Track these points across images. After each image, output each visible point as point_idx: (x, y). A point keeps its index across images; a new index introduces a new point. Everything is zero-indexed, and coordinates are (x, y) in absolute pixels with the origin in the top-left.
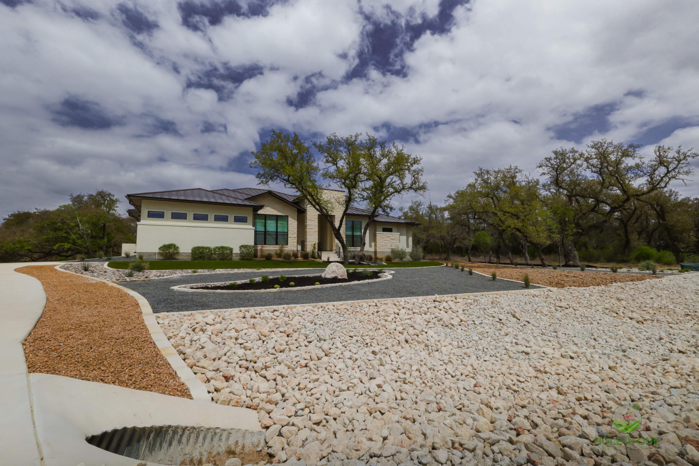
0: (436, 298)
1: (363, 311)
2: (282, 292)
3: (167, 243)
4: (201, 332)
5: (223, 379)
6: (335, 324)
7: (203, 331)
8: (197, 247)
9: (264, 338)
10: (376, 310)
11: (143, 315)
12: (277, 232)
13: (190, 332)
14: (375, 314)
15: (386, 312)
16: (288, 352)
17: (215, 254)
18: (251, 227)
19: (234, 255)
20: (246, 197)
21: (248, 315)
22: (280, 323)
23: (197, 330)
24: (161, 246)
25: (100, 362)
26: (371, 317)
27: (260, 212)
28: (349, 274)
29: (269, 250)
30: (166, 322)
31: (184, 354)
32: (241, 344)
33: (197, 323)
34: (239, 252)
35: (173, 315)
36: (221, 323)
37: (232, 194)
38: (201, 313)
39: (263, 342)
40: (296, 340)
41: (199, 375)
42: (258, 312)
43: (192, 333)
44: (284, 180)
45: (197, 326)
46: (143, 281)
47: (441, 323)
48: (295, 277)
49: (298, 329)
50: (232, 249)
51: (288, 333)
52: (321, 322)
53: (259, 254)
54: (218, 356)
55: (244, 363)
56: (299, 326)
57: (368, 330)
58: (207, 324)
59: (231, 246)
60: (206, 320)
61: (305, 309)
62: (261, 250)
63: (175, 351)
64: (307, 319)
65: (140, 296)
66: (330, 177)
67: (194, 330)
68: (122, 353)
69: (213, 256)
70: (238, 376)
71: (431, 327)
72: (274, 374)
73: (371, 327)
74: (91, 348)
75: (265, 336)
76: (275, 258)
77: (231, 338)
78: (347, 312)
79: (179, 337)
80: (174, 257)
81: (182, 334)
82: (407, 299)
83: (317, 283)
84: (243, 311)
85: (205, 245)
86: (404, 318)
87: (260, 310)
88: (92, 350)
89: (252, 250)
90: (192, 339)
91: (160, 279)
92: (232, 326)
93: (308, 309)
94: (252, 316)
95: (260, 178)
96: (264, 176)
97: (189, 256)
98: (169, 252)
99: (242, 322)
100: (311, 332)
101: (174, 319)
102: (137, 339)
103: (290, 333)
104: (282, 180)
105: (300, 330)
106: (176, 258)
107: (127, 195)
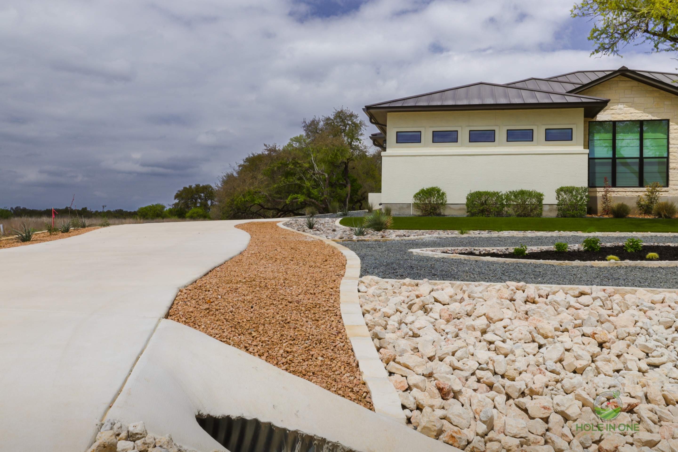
2: (620, 268)
3: (427, 186)
4: (421, 312)
5: (437, 391)
7: (425, 310)
8: (476, 192)
9: (542, 341)
11: (343, 278)
12: (641, 158)
13: (402, 310)
16: (591, 375)
17: (508, 205)
18: (580, 149)
19: (546, 208)
21: (520, 296)
22: (585, 317)
23: (414, 308)
24: (418, 191)
25: (254, 326)
27: (601, 117)
29: (623, 198)
30: (371, 290)
31: (380, 339)
32: (491, 343)
33: (418, 297)
34: (556, 202)
35: (387, 282)
36: (460, 302)
37: (544, 87)
39: (540, 347)
40: (618, 356)
41: (396, 377)
42: (544, 293)
43: (406, 311)
44: (654, 34)
45: (417, 300)
46: (376, 241)
48: (669, 246)
49: (629, 334)
50: (541, 195)
51: (601, 337)
53: (600, 206)
54: (439, 354)
55: (487, 376)
56: (632, 330)
58: (437, 301)
59: (539, 190)
60: (437, 295)
61: (658, 297)
62: (605, 197)
63: (368, 333)
64: (656, 319)
65: (356, 256)
67: (410, 308)
68: (289, 320)
69: (506, 209)
70: (467, 395)
72: (545, 408)
74: (252, 307)
75: (546, 337)
80: (438, 211)
81: (389, 310)
84: (512, 288)
85: (491, 189)
87: (549, 289)
88: (252, 310)
89: (582, 198)
90: (401, 320)
91: (402, 240)
92: (480, 310)
93: (666, 300)
94: (529, 300)
95: (598, 40)
96: (607, 34)
97: (464, 209)
98: (430, 203)
99: (503, 305)
100: (661, 347)
101: (385, 288)
102: (318, 306)
103: (605, 340)
104: (648, 35)
105: (634, 338)
106: (442, 214)
107: (365, 106)
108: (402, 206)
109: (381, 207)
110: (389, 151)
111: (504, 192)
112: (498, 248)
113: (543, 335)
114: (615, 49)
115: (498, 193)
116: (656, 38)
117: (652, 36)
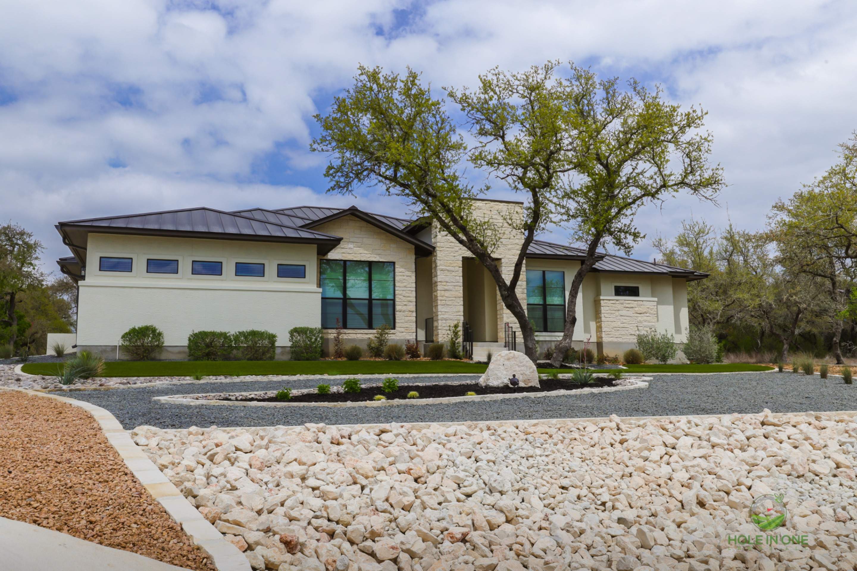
0: (766, 416)
1: (586, 438)
2: (392, 406)
3: (138, 325)
4: (227, 462)
5: (282, 546)
6: (524, 461)
7: (231, 461)
8: (200, 333)
9: (364, 482)
10: (618, 438)
11: (104, 431)
12: (370, 300)
13: (203, 461)
14: (617, 445)
15: (644, 441)
16: (419, 510)
17: (238, 347)
18: (313, 287)
19: (278, 351)
20: (301, 223)
21: (325, 438)
22: (397, 454)
23: (217, 458)
24: (127, 330)
25: (27, 494)
26: (609, 449)
27: (333, 255)
28: (541, 381)
29: (354, 340)
30: (153, 442)
31: (195, 497)
32: (314, 489)
33: (217, 445)
34: (289, 344)
35: (166, 433)
36: (267, 449)
37: (272, 218)
38: (224, 431)
39: (363, 488)
40: (435, 490)
41: (230, 537)
42: (346, 434)
43: (208, 463)
44: (386, 178)
45: (218, 449)
46: (95, 390)
47: (786, 468)
48: (418, 386)
49: (438, 468)
50: (274, 336)
51: (416, 472)
52: (491, 457)
53: (332, 348)
54: (267, 506)
55: (323, 523)
56: (439, 463)
57: (603, 476)
58: (237, 449)
59: (271, 331)
60: (235, 442)
61: (450, 431)
62: (337, 339)
63: (177, 491)
64: (457, 450)
65: (96, 407)
66: (490, 163)
67: (211, 459)
68: (70, 485)
69: (235, 352)
70: (312, 547)
71: (760, 477)
72: (393, 548)
73: (609, 471)
74: (10, 472)
75: (367, 478)
76: (366, 358)
77: (292, 476)
78: (550, 441)
79: (181, 469)
80: (153, 355)
81: (188, 463)
82: (695, 418)
83: (469, 393)
84: (312, 430)
85: (218, 329)
86: (691, 455)
88: (12, 475)
89: (316, 339)
90: (208, 473)
91: (129, 388)
92: (291, 455)
93: (458, 432)
94: (334, 441)
95: (334, 177)
96: (342, 172)
97: (184, 352)
98: (143, 345)
99: (312, 448)
100: (469, 477)
101: (169, 438)
102: (97, 465)
103: (420, 475)
104: (380, 178)
105: (444, 470)
106: (158, 358)
107: (59, 223)
108: (104, 349)
109: (75, 350)
110: (88, 280)
111: (232, 332)
112: (256, 393)
113: (363, 475)
114: (350, 188)
115: (225, 334)
116: (388, 182)
117: (384, 180)
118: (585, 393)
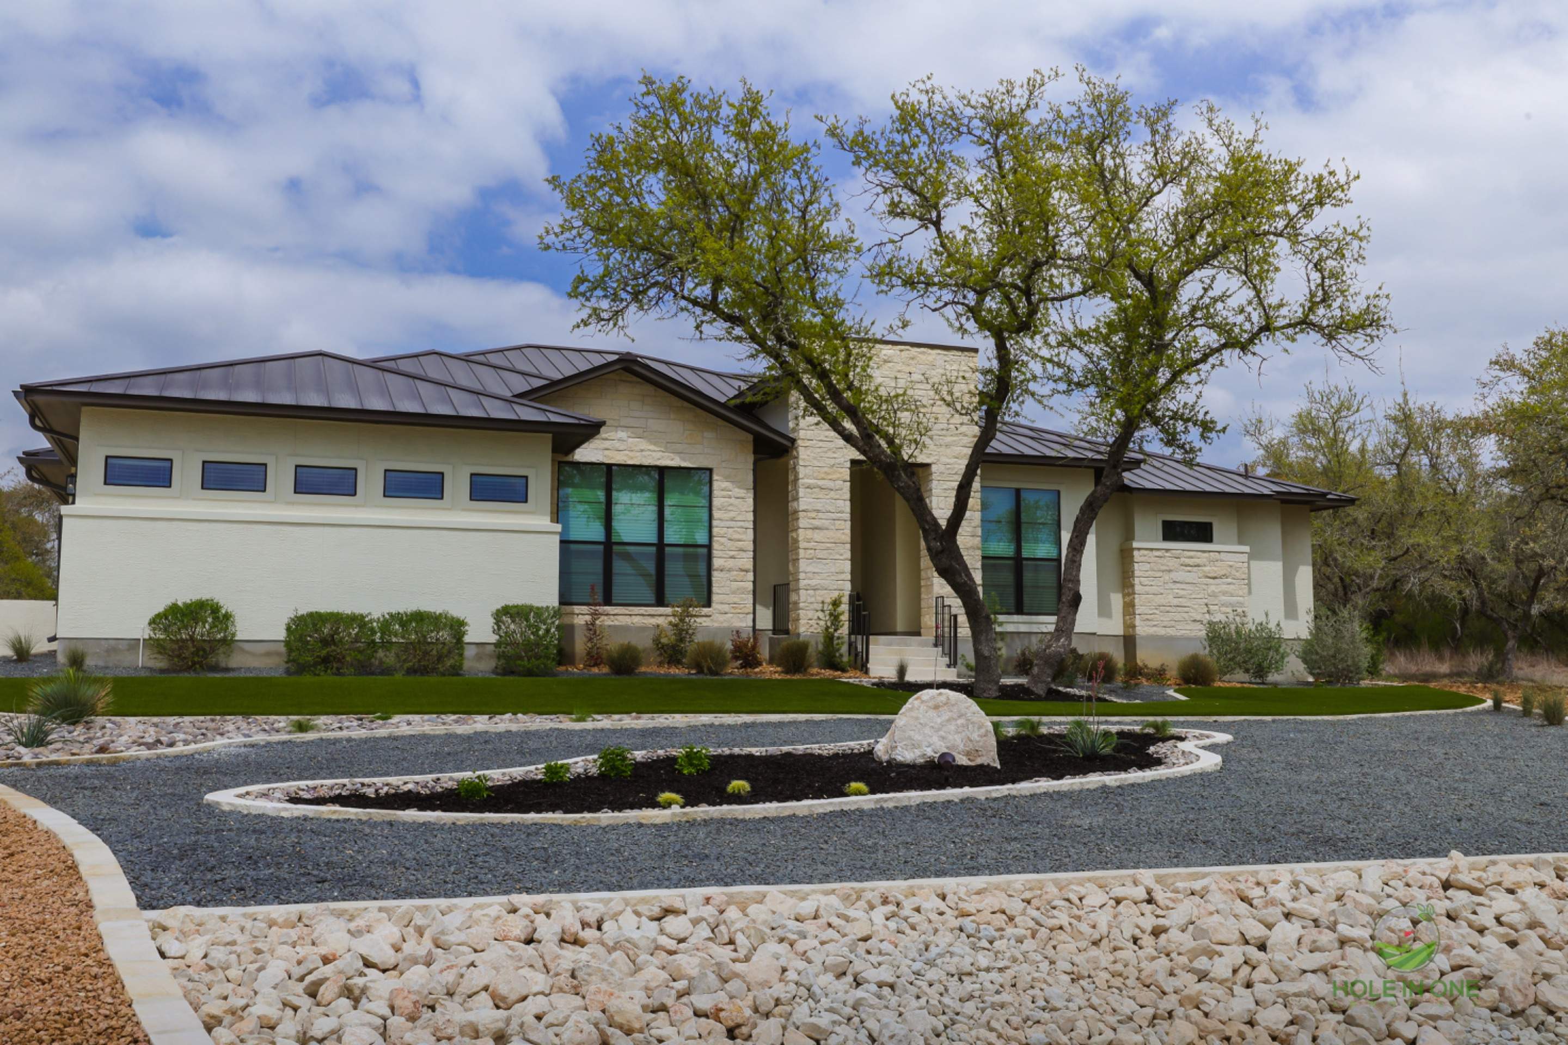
0: (1455, 869)
1: (1084, 927)
2: (692, 823)
3: (184, 597)
4: (344, 1003)
6: (953, 983)
7: (354, 996)
8: (311, 615)
10: (1149, 923)
11: (97, 915)
12: (661, 545)
13: (296, 1001)
14: (1147, 940)
15: (1200, 933)
17: (387, 645)
18: (543, 521)
19: (469, 652)
20: (521, 385)
21: (547, 930)
22: (694, 972)
23: (326, 992)
24: (160, 609)
26: (1128, 953)
27: (586, 453)
28: (1004, 745)
29: (625, 629)
30: (195, 948)
33: (326, 960)
34: (494, 638)
35: (223, 919)
36: (428, 964)
37: (462, 375)
38: (339, 914)
42: (592, 918)
43: (305, 1002)
44: (695, 302)
45: (327, 970)
46: (89, 763)
47: (1489, 995)
48: (750, 757)
49: (778, 1002)
50: (461, 624)
51: (730, 1016)
52: (886, 974)
53: (580, 645)
56: (779, 990)
57: (1112, 1020)
58: (368, 964)
59: (456, 612)
60: (364, 946)
61: (807, 907)
62: (591, 627)
64: (817, 958)
65: (82, 829)
66: (910, 283)
67: (312, 992)
69: (381, 654)
71: (1434, 1018)
73: (1127, 1007)
75: (629, 1032)
76: (649, 668)
77: (476, 1035)
78: (1010, 931)
79: (249, 1024)
80: (212, 660)
81: (264, 1007)
82: (1306, 871)
83: (854, 785)
84: (525, 910)
85: (346, 607)
86: (1294, 965)
87: (601, 908)
89: (548, 631)
90: (305, 1033)
91: (159, 757)
92: (476, 978)
93: (822, 912)
94: (566, 937)
95: (588, 299)
96: (605, 289)
97: (278, 654)
98: (192, 638)
99: (520, 960)
100: (840, 1024)
101: (229, 939)
102: (77, 1021)
103: (739, 1021)
104: (683, 303)
105: (788, 1008)
106: (223, 665)
107: (22, 386)
108: (113, 646)
109: (54, 646)
110: (82, 504)
111: (376, 615)
112: (418, 778)
113: (621, 1027)
114: (620, 323)
115: (362, 617)
116: (698, 310)
117: (690, 306)
118: (1091, 787)
